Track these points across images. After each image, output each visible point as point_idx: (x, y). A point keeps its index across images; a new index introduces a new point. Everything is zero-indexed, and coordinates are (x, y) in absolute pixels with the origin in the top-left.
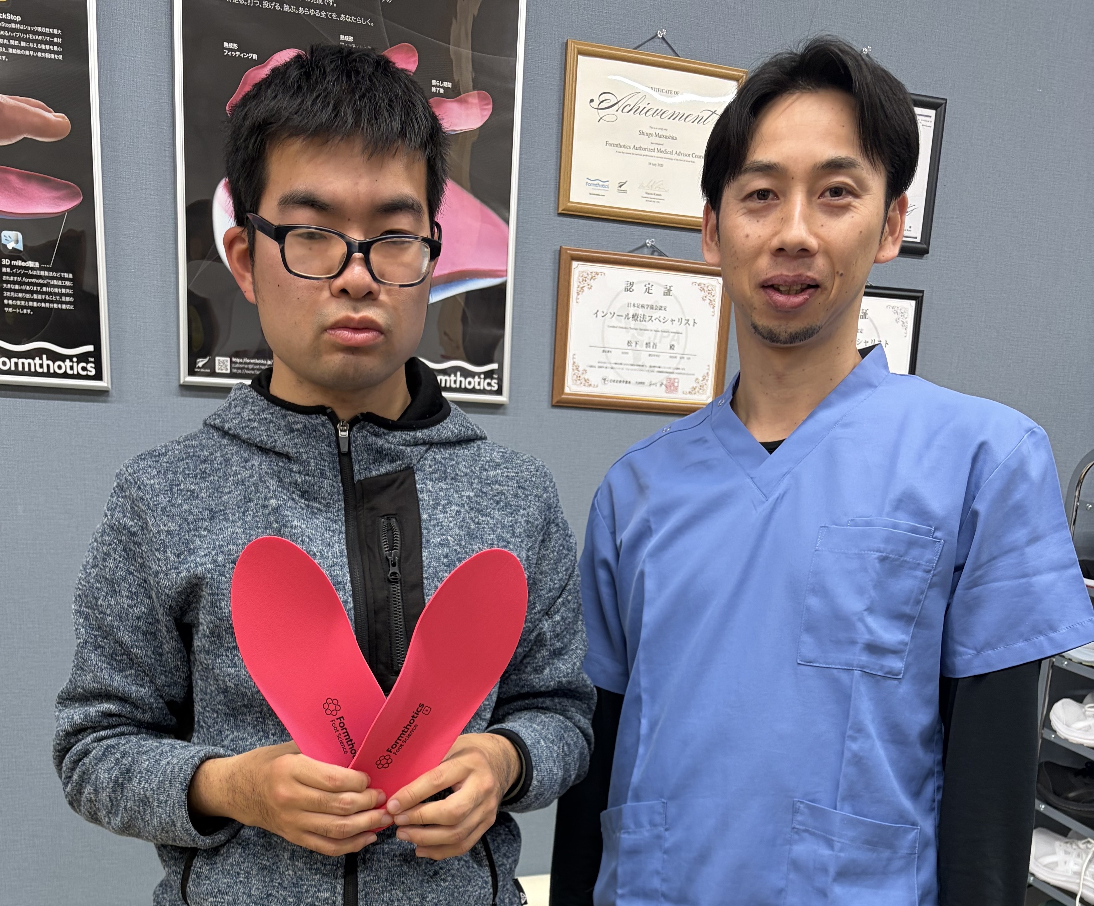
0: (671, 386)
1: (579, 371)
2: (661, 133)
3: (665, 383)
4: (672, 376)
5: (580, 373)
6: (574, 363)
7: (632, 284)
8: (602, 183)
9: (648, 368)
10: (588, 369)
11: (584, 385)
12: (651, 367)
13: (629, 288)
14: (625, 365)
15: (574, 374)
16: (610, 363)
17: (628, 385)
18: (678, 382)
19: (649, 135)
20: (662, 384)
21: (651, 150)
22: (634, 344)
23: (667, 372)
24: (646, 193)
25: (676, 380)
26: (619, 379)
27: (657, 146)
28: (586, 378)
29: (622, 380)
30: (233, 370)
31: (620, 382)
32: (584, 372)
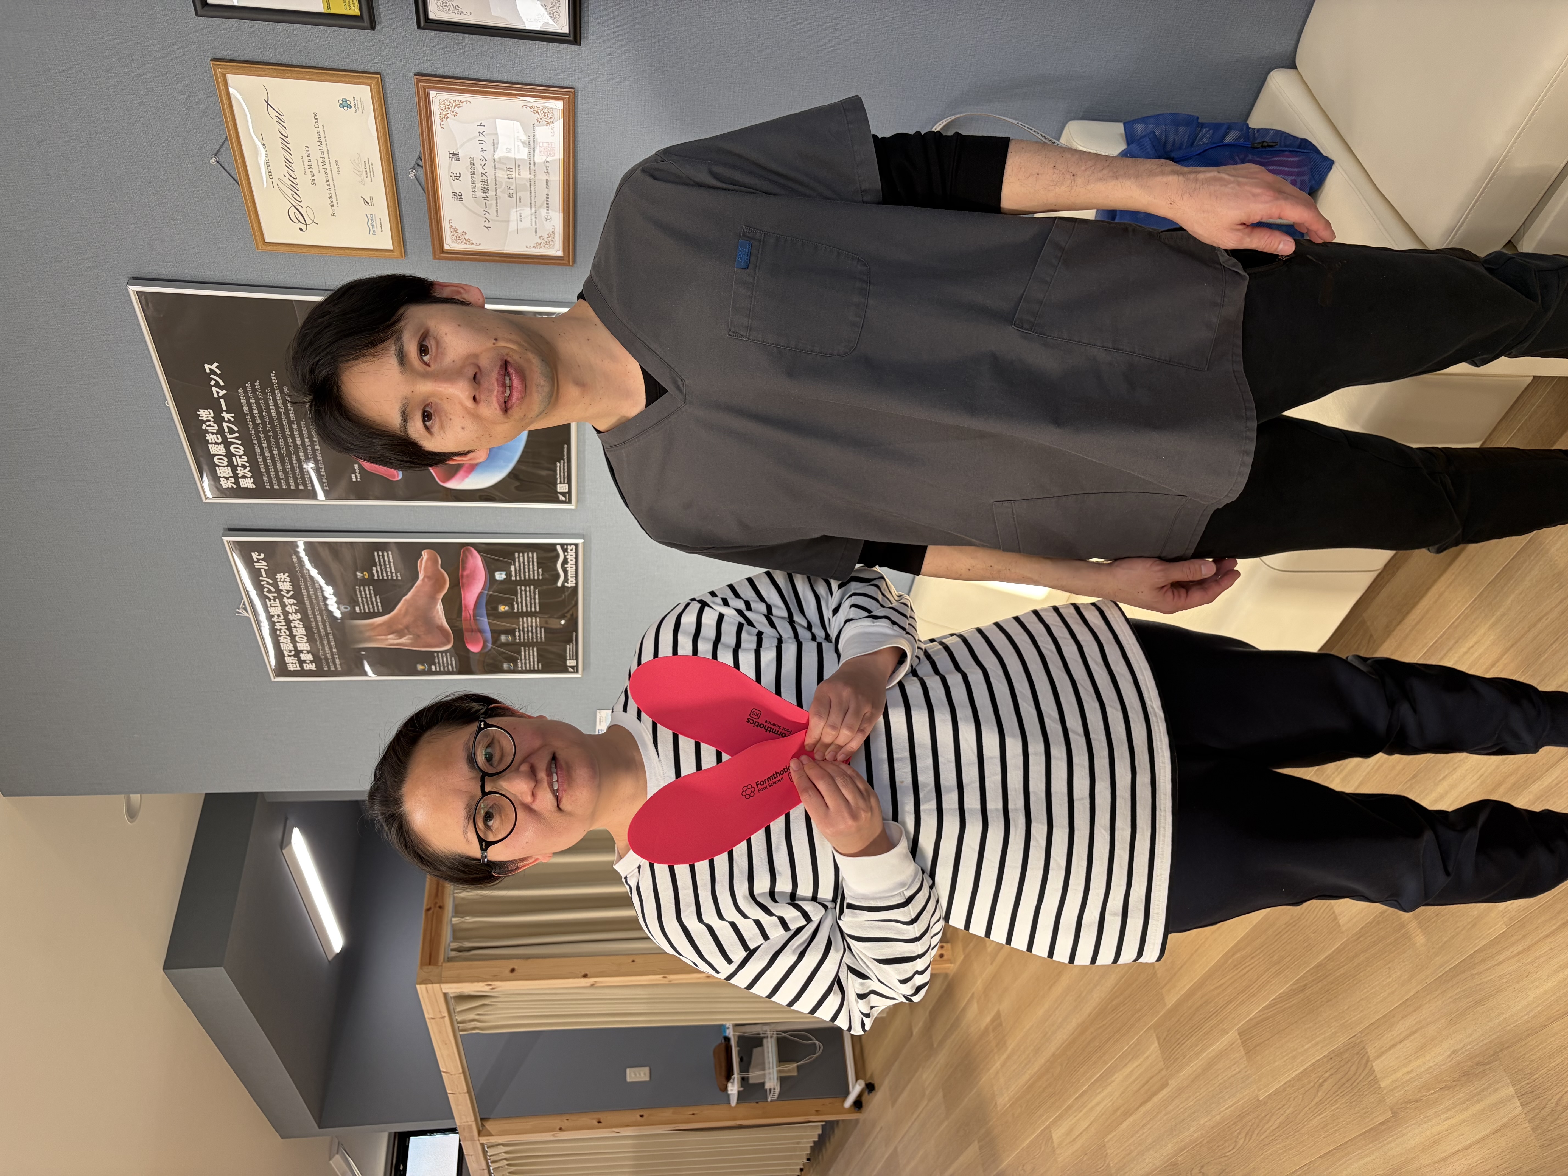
1: (541, 243)
2: (307, 163)
4: (537, 149)
5: (543, 241)
6: (534, 247)
7: (455, 194)
8: (370, 221)
9: (533, 177)
10: (539, 234)
11: (554, 238)
12: (530, 174)
13: (458, 196)
14: (531, 200)
15: (544, 247)
16: (531, 214)
17: (550, 196)
19: (313, 175)
20: (546, 160)
21: (326, 173)
22: (511, 191)
23: (534, 156)
24: (367, 177)
26: (546, 205)
27: (321, 167)
28: (548, 236)
29: (546, 202)
30: (566, 482)
31: (547, 204)
32: (542, 238)
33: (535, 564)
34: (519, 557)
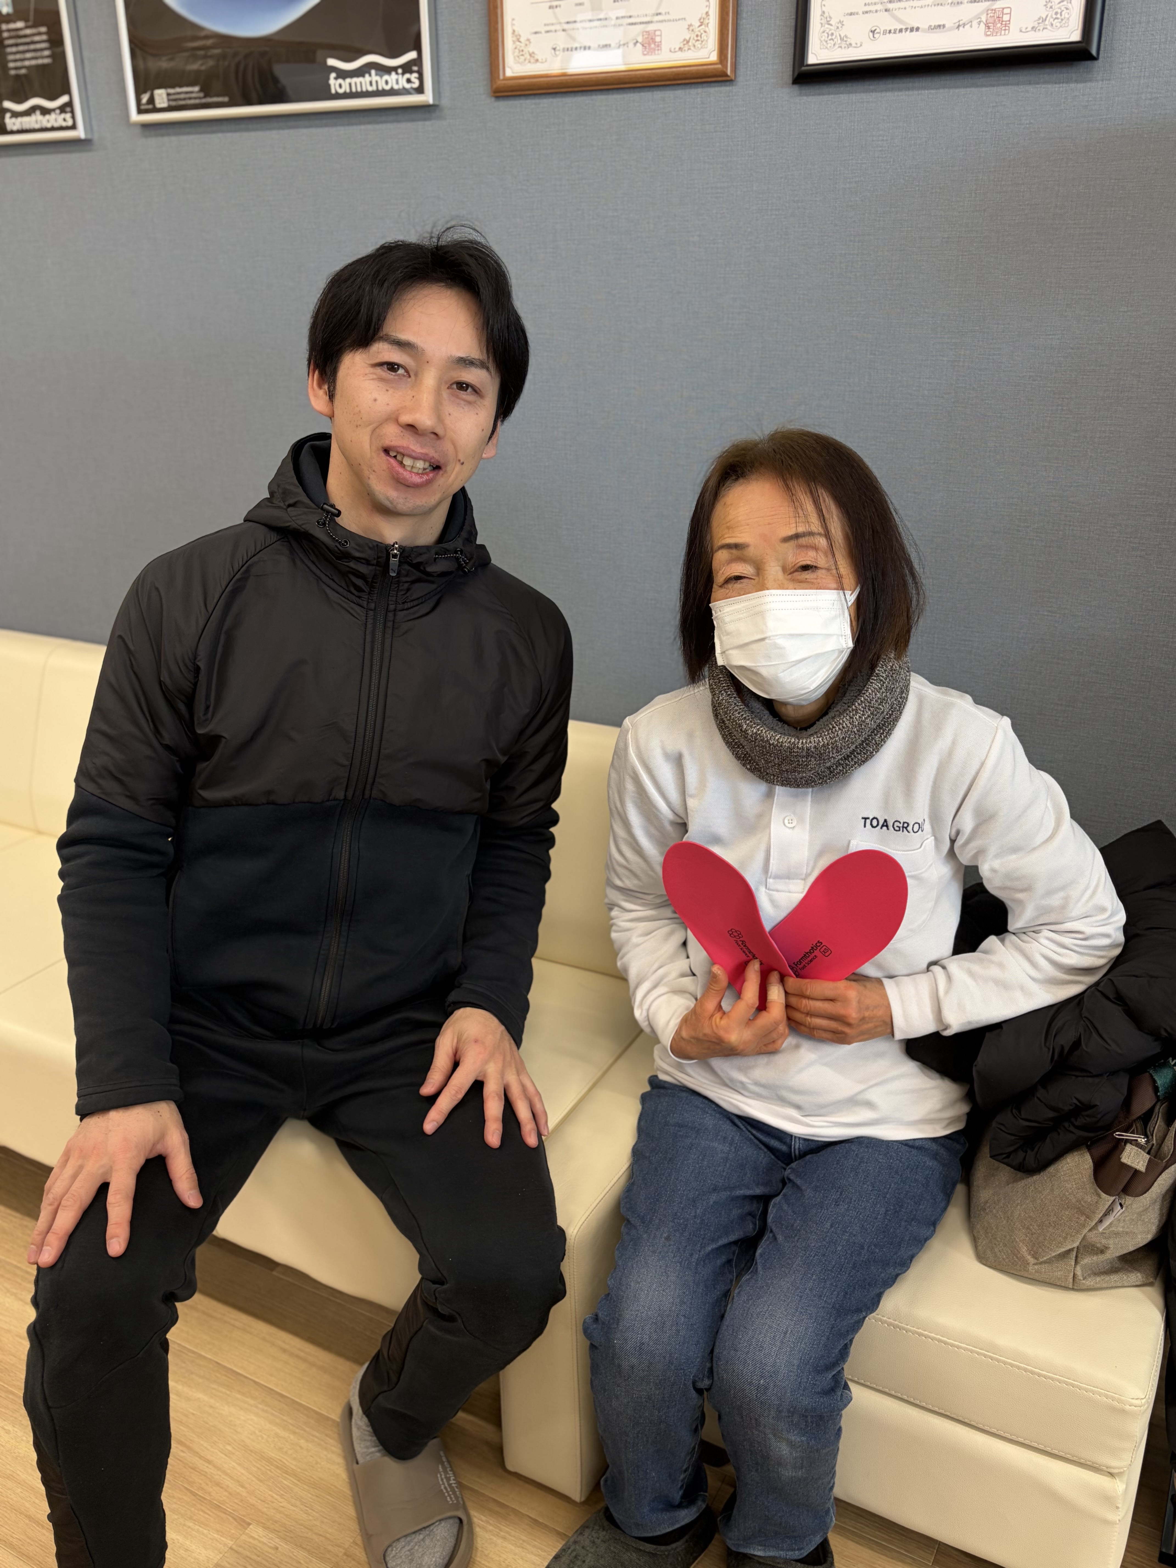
0: (650, 43)
1: (520, 42)
3: (640, 39)
4: (651, 27)
5: (523, 45)
6: (514, 31)
9: (613, 22)
10: (533, 38)
11: (530, 62)
12: (617, 18)
14: (581, 22)
15: (516, 48)
16: (560, 23)
17: (587, 51)
18: (661, 36)
20: (637, 42)
23: (641, 23)
25: (658, 33)
26: (574, 45)
28: (531, 51)
29: (578, 45)
30: (171, 103)
31: (576, 48)
32: (527, 43)
33: (33, 62)
34: (40, 34)
